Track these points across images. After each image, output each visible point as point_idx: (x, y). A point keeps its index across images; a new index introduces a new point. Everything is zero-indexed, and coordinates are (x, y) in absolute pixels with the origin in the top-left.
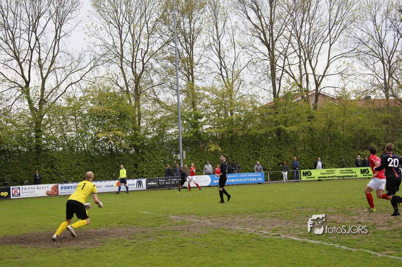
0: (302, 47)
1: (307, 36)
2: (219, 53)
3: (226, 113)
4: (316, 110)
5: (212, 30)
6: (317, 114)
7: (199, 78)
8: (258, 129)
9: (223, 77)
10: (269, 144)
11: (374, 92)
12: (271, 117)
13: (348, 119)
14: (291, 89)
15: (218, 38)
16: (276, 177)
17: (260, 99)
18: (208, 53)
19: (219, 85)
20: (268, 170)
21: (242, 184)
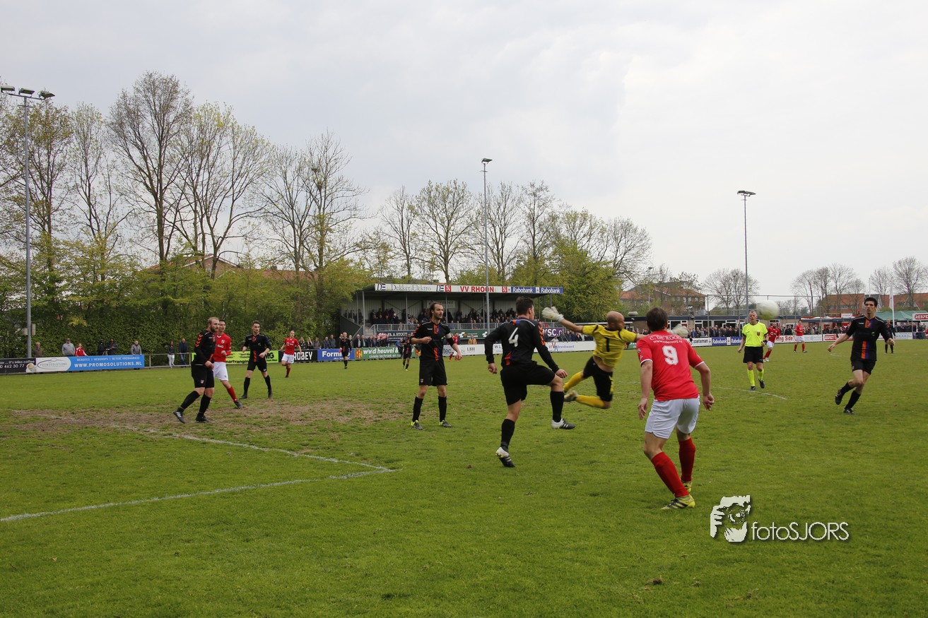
0: (199, 200)
1: (206, 187)
2: (89, 199)
3: (96, 277)
4: (213, 279)
5: (79, 167)
6: (214, 283)
7: (59, 228)
8: (139, 299)
9: (92, 229)
10: (153, 319)
11: (282, 261)
12: (156, 284)
13: (252, 291)
14: (183, 251)
15: (88, 178)
16: (160, 361)
17: (143, 261)
18: (72, 196)
19: (87, 240)
20: (150, 352)
21: (115, 370)
